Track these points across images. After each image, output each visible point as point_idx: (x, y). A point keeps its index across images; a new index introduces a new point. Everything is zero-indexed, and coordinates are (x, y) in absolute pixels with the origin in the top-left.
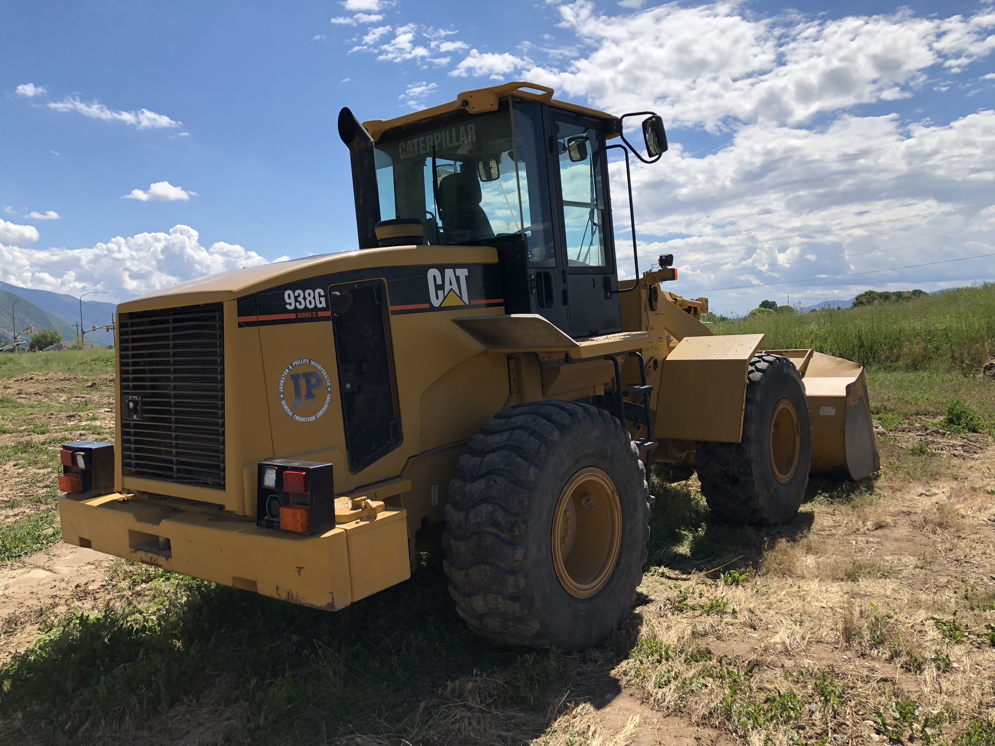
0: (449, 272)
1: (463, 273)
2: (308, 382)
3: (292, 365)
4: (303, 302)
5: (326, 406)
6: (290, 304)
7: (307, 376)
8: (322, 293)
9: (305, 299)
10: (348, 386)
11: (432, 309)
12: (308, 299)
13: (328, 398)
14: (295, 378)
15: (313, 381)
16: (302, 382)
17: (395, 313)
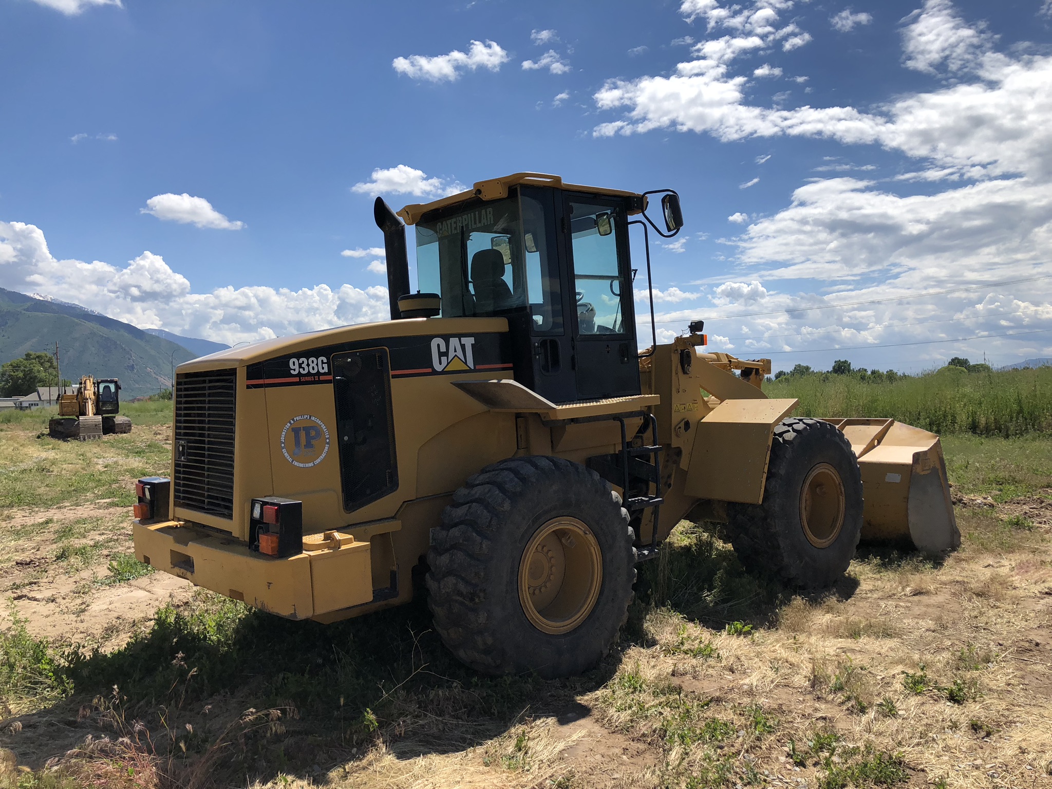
0: (454, 342)
1: (469, 342)
2: (308, 434)
3: (293, 420)
4: (306, 368)
5: (324, 455)
6: (294, 370)
7: (307, 430)
8: (325, 360)
9: (308, 365)
10: (346, 438)
11: (435, 373)
12: (311, 365)
13: (326, 448)
14: (296, 431)
15: (313, 433)
16: (303, 434)
17: (394, 376)
